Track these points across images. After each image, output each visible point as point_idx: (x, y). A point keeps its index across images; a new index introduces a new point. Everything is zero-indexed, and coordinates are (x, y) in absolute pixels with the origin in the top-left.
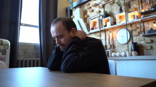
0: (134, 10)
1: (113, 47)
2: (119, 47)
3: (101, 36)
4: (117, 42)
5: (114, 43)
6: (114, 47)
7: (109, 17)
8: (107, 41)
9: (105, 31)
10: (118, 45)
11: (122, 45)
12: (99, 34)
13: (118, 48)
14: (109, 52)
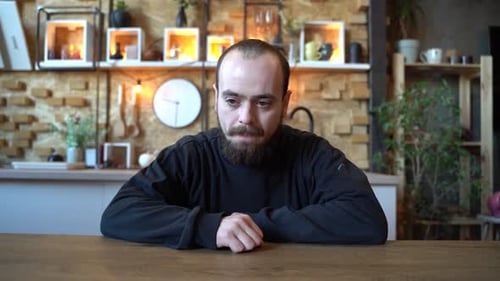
0: (222, 29)
1: (136, 132)
2: (157, 136)
3: (87, 87)
4: (151, 119)
5: (141, 120)
6: (142, 134)
7: (138, 31)
8: (115, 111)
9: (108, 73)
10: (155, 131)
11: (169, 130)
12: (79, 79)
13: (153, 139)
14: (125, 148)
